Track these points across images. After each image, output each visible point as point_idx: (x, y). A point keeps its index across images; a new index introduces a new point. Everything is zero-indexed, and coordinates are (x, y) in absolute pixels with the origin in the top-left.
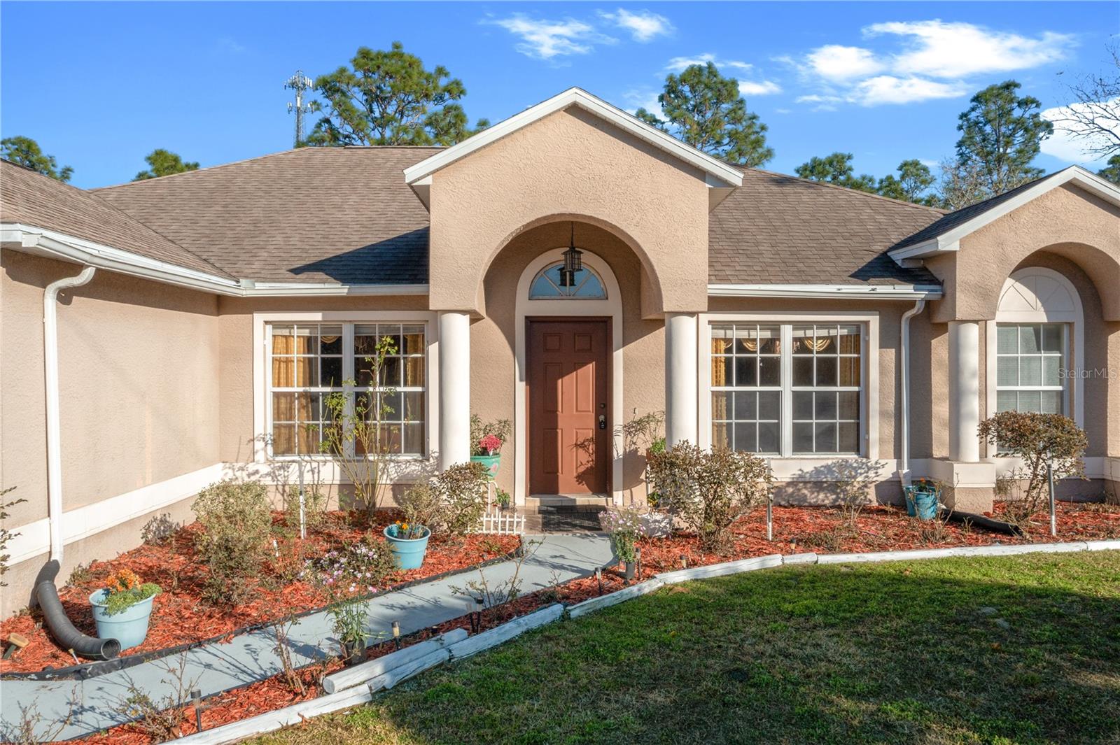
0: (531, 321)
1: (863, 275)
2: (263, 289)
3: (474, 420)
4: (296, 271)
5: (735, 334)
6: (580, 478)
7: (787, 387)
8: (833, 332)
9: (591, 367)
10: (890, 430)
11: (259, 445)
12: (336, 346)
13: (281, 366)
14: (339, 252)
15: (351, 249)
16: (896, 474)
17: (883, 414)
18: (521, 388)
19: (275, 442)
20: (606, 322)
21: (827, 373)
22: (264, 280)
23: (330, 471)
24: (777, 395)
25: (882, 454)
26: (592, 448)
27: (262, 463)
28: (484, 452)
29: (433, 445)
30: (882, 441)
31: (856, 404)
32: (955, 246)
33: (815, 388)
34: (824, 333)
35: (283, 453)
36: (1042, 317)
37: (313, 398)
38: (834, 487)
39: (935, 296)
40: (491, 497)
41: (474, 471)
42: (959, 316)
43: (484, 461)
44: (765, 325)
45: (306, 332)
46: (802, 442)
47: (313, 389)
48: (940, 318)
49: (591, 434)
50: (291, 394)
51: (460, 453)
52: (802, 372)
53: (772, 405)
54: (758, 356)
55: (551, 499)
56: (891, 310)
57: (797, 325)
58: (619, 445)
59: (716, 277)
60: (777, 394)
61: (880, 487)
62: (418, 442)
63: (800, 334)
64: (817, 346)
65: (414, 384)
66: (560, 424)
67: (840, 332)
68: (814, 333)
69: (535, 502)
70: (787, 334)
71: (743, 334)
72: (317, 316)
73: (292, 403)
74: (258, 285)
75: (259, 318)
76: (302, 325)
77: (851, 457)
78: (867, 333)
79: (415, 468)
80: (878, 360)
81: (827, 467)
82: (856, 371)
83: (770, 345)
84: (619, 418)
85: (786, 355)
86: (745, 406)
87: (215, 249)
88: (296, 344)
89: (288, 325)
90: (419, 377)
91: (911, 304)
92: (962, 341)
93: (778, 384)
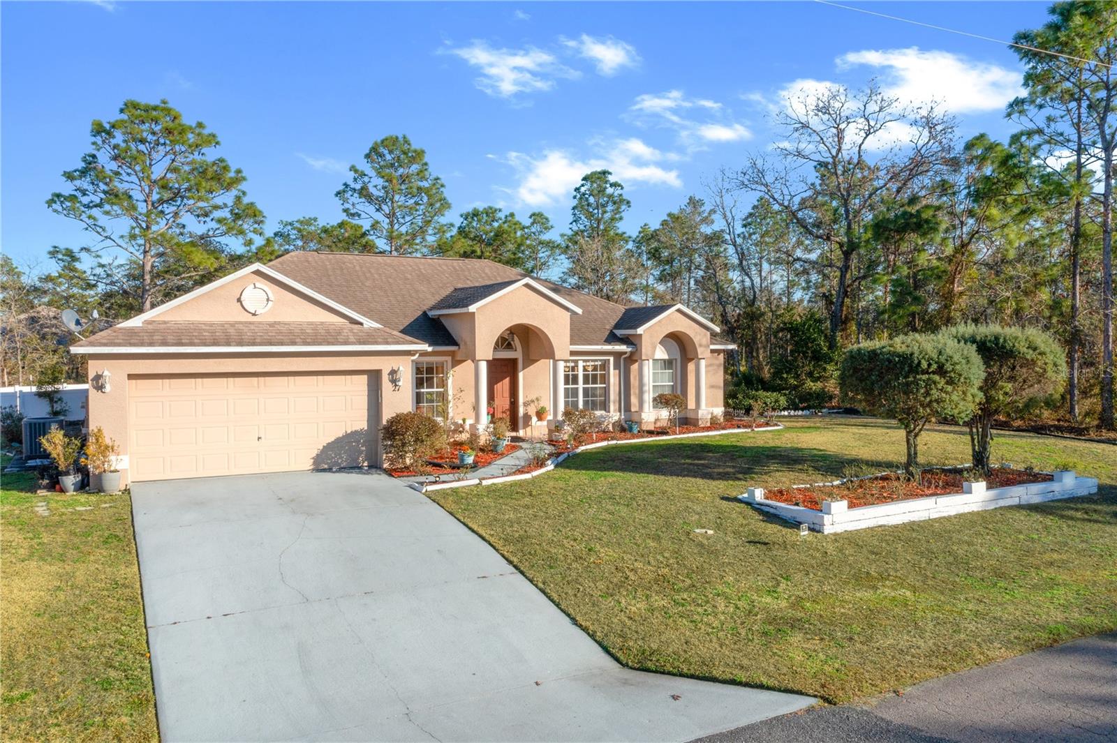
7: (581, 386)
8: (596, 363)
9: (507, 381)
10: (617, 402)
16: (619, 418)
17: (615, 395)
20: (517, 360)
21: (595, 380)
24: (577, 389)
25: (615, 411)
26: (508, 413)
30: (614, 406)
31: (605, 392)
32: (642, 333)
33: (590, 386)
34: (593, 363)
36: (666, 357)
39: (634, 350)
42: (641, 357)
44: (573, 361)
48: (635, 358)
49: (508, 407)
52: (586, 380)
53: (575, 392)
54: (571, 373)
56: (618, 355)
57: (584, 361)
59: (573, 344)
61: (613, 424)
62: (441, 410)
63: (586, 364)
64: (590, 369)
65: (442, 388)
67: (600, 363)
68: (590, 364)
70: (581, 364)
77: (603, 412)
78: (609, 363)
80: (613, 375)
82: (605, 379)
83: (575, 369)
84: (521, 400)
85: (580, 374)
90: (444, 384)
91: (626, 353)
92: (642, 366)
93: (577, 384)
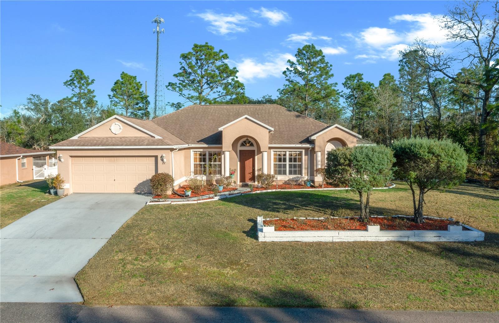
0: (240, 151)
1: (301, 143)
2: (193, 146)
3: (230, 169)
4: (198, 142)
5: (278, 153)
6: (250, 179)
7: (288, 163)
9: (252, 159)
10: (306, 171)
11: (192, 173)
12: (205, 155)
13: (195, 159)
14: (205, 137)
15: (207, 136)
16: (307, 179)
17: (305, 168)
18: (239, 163)
19: (194, 173)
20: (254, 151)
21: (295, 161)
22: (193, 144)
23: (205, 178)
25: (305, 175)
26: (252, 174)
27: (192, 176)
28: (232, 174)
29: (223, 173)
30: (305, 173)
31: (300, 166)
32: (315, 138)
33: (293, 163)
34: (295, 153)
35: (196, 174)
37: (201, 165)
38: (297, 181)
39: (313, 147)
40: (233, 182)
41: (230, 177)
42: (316, 151)
43: (232, 176)
44: (283, 151)
45: (200, 153)
46: (290, 173)
47: (201, 163)
48: (314, 151)
49: (251, 171)
50: (197, 164)
51: (228, 174)
52: (290, 160)
53: (285, 166)
54: (282, 157)
55: (244, 183)
56: (306, 149)
57: (289, 151)
58: (256, 173)
59: (270, 143)
60: (286, 164)
61: (304, 181)
62: (220, 172)
63: (290, 153)
64: (293, 155)
65: (219, 162)
66: (246, 169)
67: (297, 153)
68: (293, 153)
69: (241, 184)
70: (288, 153)
71: (280, 153)
72: (202, 150)
73: (197, 165)
74: (192, 145)
75: (192, 150)
76: (199, 151)
77: (299, 176)
78: (302, 153)
79: (220, 177)
80: (304, 157)
81: (295, 178)
82: (300, 160)
83: (285, 155)
84: (256, 169)
85: (288, 157)
86: (280, 166)
87: (182, 136)
88: (198, 155)
89: (197, 151)
90: (220, 160)
91: (309, 148)
92: (317, 155)
93: (286, 162)
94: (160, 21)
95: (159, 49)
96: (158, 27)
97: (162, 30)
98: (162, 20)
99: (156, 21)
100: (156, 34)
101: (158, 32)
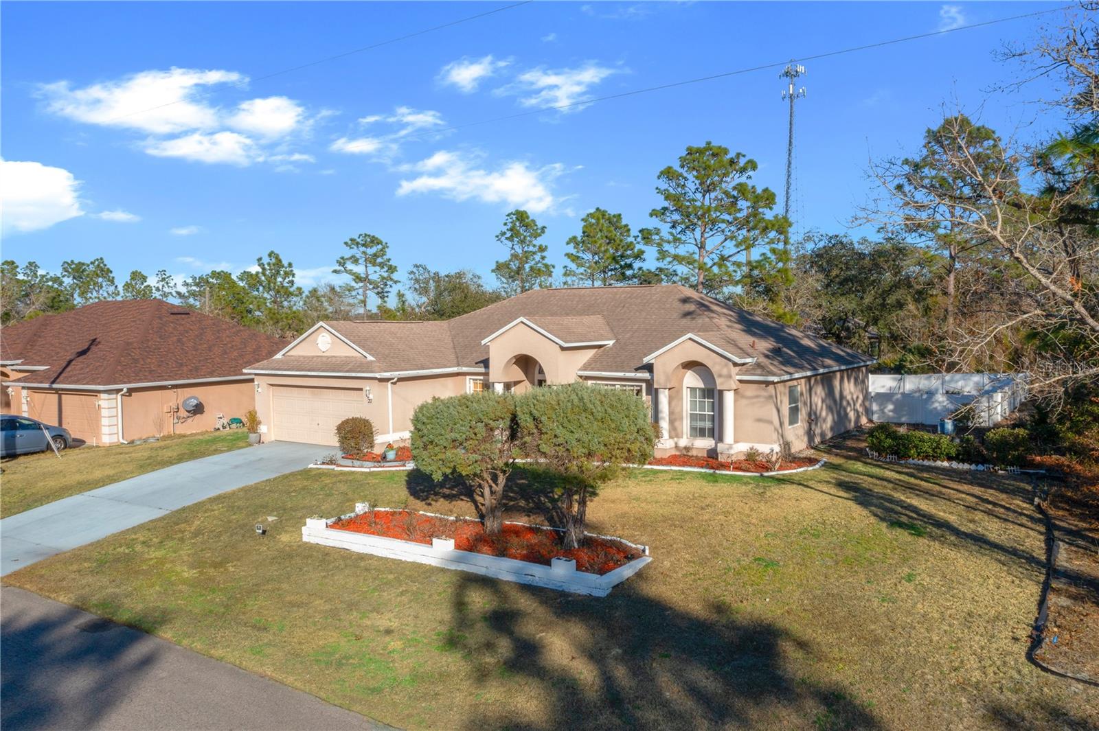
4: (477, 363)
32: (652, 361)
36: (701, 385)
42: (655, 386)
72: (482, 378)
75: (468, 377)
76: (480, 380)
88: (480, 386)
94: (797, 72)
95: (794, 132)
96: (791, 86)
97: (801, 91)
98: (801, 69)
99: (787, 74)
100: (787, 101)
101: (791, 96)
